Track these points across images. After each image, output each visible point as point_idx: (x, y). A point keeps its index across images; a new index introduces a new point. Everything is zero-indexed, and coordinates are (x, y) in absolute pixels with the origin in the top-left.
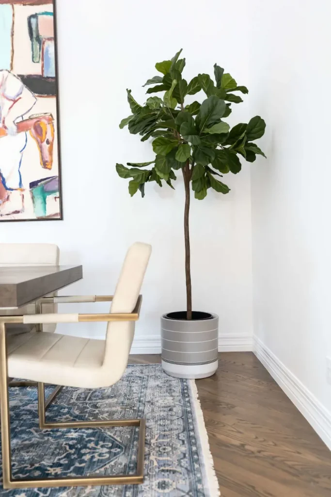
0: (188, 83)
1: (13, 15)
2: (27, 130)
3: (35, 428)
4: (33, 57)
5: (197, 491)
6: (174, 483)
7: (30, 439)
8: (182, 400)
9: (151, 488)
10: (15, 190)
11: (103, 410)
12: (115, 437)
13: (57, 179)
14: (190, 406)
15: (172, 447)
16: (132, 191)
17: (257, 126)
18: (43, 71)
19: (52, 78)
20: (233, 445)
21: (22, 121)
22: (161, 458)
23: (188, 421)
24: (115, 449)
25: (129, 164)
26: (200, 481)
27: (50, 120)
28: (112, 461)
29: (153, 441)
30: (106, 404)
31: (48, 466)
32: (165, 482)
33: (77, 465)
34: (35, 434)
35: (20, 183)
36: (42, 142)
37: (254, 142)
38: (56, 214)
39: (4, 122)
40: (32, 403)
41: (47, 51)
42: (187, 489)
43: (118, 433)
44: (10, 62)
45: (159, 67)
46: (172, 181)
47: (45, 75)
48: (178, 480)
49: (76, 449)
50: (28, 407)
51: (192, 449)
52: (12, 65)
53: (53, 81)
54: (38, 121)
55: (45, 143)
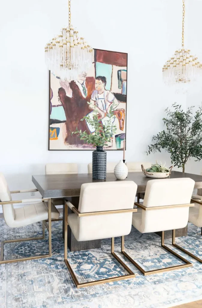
1: (112, 69)
2: (115, 115)
4: (119, 86)
13: (124, 134)
18: (122, 92)
21: (113, 111)
27: (124, 111)
35: (112, 135)
36: (120, 120)
39: (107, 111)
41: (124, 85)
44: (110, 87)
47: (123, 94)
52: (111, 89)
53: (125, 96)
54: (119, 111)
55: (121, 120)
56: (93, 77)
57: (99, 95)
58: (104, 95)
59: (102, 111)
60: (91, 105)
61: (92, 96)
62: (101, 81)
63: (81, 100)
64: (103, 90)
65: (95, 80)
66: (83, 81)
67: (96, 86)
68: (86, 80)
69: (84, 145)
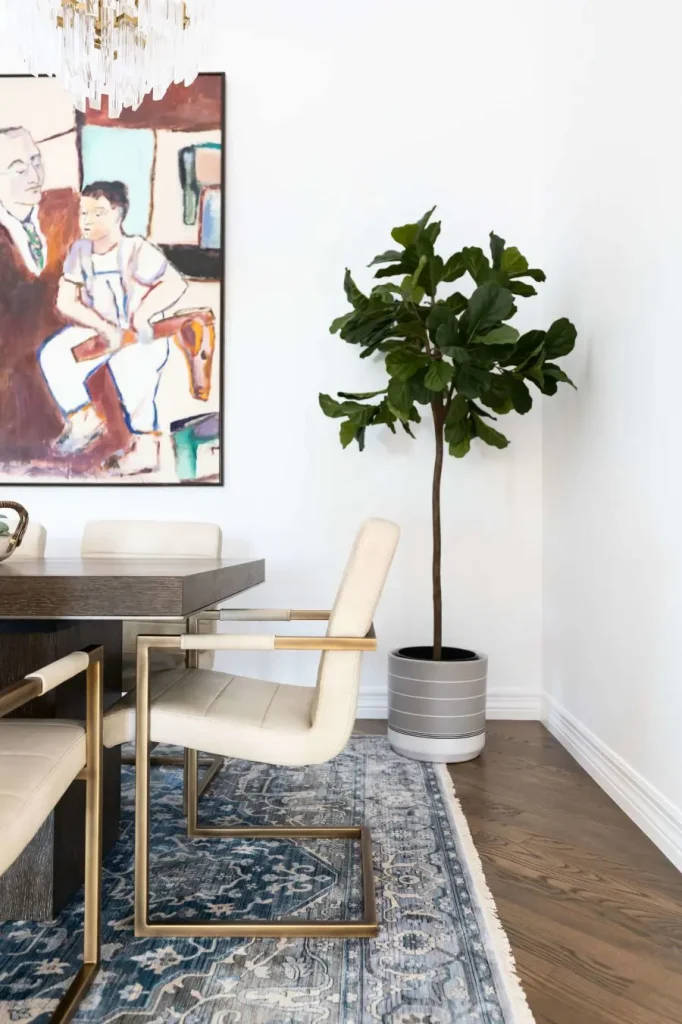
0: (445, 262)
1: (156, 147)
2: (170, 335)
3: (180, 836)
4: (185, 216)
5: (474, 954)
6: (432, 939)
7: (172, 854)
8: (428, 798)
9: (391, 945)
10: (147, 433)
11: (293, 809)
12: (319, 855)
13: (217, 417)
14: (444, 809)
15: (420, 876)
16: (345, 441)
17: (562, 336)
18: (200, 239)
19: (215, 250)
20: (525, 877)
21: (160, 321)
22: (403, 896)
23: (443, 834)
24: (321, 876)
25: (341, 394)
26: (476, 937)
27: (209, 319)
28: (317, 897)
29: (386, 865)
30: (298, 799)
31: (208, 901)
32: (415, 936)
33: (258, 900)
34: (181, 845)
35: (155, 423)
36: (194, 355)
37: (555, 362)
38: (213, 477)
39: (132, 321)
40: (170, 794)
41: (209, 206)
42: (455, 950)
43: (323, 849)
44: (147, 223)
45: (398, 234)
46: (412, 424)
47: (204, 246)
48: (437, 934)
49: (254, 873)
50: (164, 800)
51: (455, 881)
52: (149, 229)
53: (217, 255)
54: (189, 321)
55: (198, 358)
56: (70, 190)
57: (95, 257)
58: (119, 259)
59: (109, 322)
60: (66, 301)
61: (66, 265)
62: (103, 202)
63: (20, 283)
64: (116, 236)
65: (79, 200)
66: (29, 209)
67: (83, 222)
68: (41, 203)
69: (33, 463)
